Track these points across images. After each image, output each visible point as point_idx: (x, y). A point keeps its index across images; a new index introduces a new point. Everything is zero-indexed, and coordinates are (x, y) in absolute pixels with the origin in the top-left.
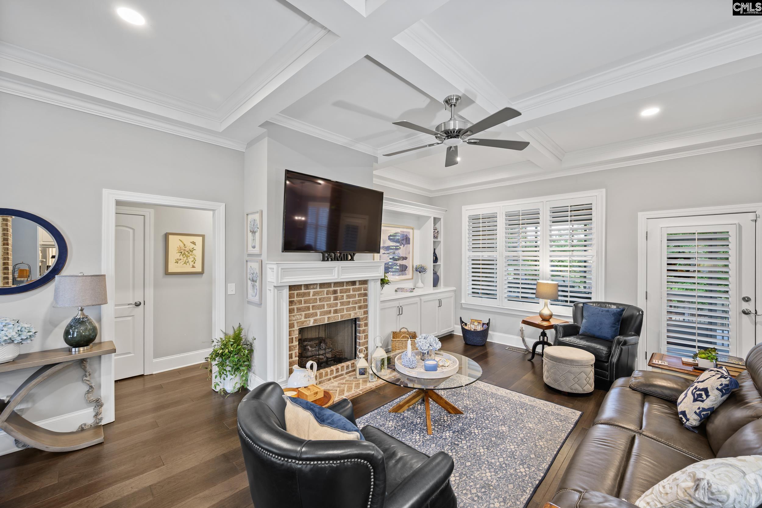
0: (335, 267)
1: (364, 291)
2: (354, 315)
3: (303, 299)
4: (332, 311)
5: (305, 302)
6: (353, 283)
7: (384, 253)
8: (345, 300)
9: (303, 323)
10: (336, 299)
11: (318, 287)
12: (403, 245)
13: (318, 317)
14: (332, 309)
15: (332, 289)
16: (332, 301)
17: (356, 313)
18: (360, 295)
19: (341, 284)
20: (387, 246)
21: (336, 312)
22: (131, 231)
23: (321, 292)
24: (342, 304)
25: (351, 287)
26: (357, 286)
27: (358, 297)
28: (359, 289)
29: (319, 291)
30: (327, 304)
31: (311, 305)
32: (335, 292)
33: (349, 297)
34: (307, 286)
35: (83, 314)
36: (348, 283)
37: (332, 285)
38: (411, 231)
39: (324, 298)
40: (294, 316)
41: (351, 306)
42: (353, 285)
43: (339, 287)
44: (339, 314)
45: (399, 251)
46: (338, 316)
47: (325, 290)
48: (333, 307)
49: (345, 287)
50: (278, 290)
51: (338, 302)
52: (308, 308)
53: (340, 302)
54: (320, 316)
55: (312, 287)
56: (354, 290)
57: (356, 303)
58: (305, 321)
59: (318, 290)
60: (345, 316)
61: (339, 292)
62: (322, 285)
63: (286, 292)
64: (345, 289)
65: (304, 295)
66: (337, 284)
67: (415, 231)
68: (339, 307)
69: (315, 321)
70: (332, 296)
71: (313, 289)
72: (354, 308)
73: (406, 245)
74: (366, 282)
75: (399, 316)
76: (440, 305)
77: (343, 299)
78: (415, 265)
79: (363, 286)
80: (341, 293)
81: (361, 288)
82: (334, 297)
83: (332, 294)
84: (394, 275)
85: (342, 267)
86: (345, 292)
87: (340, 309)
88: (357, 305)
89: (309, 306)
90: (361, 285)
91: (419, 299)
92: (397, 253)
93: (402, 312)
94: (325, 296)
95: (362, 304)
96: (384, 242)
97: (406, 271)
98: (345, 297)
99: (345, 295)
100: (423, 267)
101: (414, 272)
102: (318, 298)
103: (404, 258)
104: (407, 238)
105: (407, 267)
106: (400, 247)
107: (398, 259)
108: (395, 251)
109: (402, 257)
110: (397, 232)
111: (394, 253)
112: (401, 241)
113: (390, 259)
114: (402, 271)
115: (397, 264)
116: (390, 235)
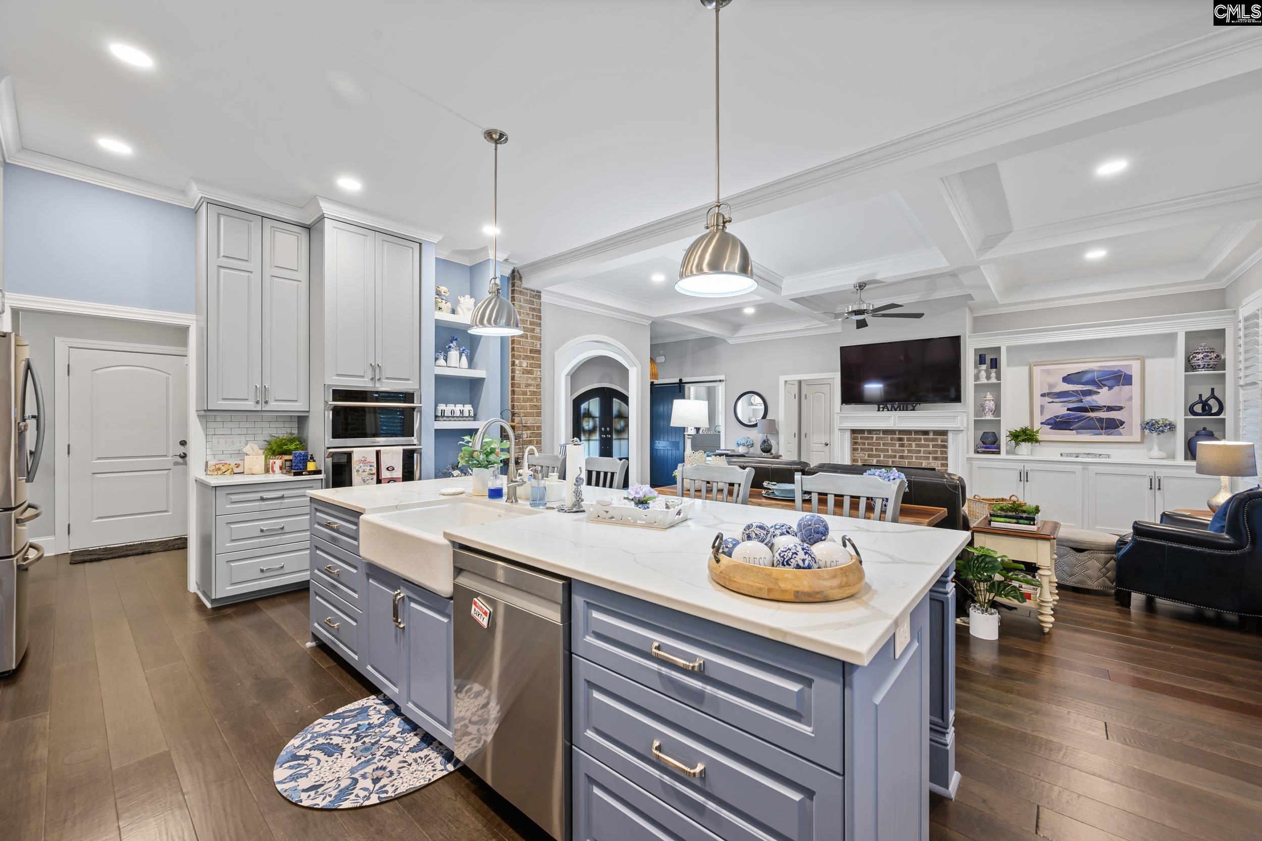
0: (891, 417)
1: (941, 442)
2: (926, 464)
3: (866, 442)
4: (897, 456)
5: (868, 445)
6: (926, 433)
7: (1053, 402)
8: (914, 448)
9: (866, 460)
10: (902, 445)
11: (881, 433)
13: (882, 458)
14: (898, 455)
15: (897, 436)
16: (897, 447)
17: (928, 463)
18: (935, 446)
19: (908, 432)
21: (902, 457)
22: (823, 395)
23: (885, 438)
24: (909, 451)
25: (922, 437)
26: (931, 436)
27: (933, 448)
28: (933, 440)
29: (882, 437)
30: (891, 449)
31: (874, 448)
32: (900, 439)
33: (917, 446)
34: (870, 431)
35: (767, 438)
36: (917, 432)
37: (897, 433)
38: (1134, 362)
39: (888, 443)
40: (858, 453)
41: (922, 455)
42: (925, 435)
43: (905, 435)
44: (906, 461)
47: (890, 437)
48: (899, 453)
49: (913, 436)
50: (841, 432)
51: (905, 449)
52: (872, 450)
54: (883, 458)
55: (874, 433)
56: (926, 440)
57: (930, 453)
58: (869, 460)
59: (881, 435)
60: (914, 463)
61: (905, 439)
62: (886, 432)
63: (848, 435)
64: (914, 438)
65: (867, 438)
66: (902, 432)
67: (1148, 362)
68: (906, 454)
69: (878, 461)
70: (898, 443)
71: (876, 434)
72: (928, 458)
74: (944, 433)
75: (1023, 482)
76: (1157, 487)
77: (912, 447)
78: (1147, 419)
79: (939, 437)
80: (907, 441)
81: (937, 439)
82: (899, 443)
83: (898, 441)
84: (1081, 433)
85: (899, 417)
86: (915, 441)
87: (907, 456)
88: (931, 456)
89: (873, 448)
90: (937, 435)
91: (1081, 467)
92: (1088, 400)
93: (1027, 478)
94: (890, 441)
95: (939, 455)
96: (1051, 386)
97: (1120, 429)
98: (914, 446)
99: (914, 444)
100: (1167, 422)
101: (1144, 432)
102: (881, 442)
103: (1110, 409)
104: (1121, 375)
105: (1122, 423)
106: (1099, 390)
107: (1094, 409)
108: (1083, 398)
109: (1105, 406)
110: (1087, 369)
111: (1081, 401)
112: (1100, 381)
113: (1068, 409)
114: (1106, 428)
115: (1089, 417)
116: (1068, 375)
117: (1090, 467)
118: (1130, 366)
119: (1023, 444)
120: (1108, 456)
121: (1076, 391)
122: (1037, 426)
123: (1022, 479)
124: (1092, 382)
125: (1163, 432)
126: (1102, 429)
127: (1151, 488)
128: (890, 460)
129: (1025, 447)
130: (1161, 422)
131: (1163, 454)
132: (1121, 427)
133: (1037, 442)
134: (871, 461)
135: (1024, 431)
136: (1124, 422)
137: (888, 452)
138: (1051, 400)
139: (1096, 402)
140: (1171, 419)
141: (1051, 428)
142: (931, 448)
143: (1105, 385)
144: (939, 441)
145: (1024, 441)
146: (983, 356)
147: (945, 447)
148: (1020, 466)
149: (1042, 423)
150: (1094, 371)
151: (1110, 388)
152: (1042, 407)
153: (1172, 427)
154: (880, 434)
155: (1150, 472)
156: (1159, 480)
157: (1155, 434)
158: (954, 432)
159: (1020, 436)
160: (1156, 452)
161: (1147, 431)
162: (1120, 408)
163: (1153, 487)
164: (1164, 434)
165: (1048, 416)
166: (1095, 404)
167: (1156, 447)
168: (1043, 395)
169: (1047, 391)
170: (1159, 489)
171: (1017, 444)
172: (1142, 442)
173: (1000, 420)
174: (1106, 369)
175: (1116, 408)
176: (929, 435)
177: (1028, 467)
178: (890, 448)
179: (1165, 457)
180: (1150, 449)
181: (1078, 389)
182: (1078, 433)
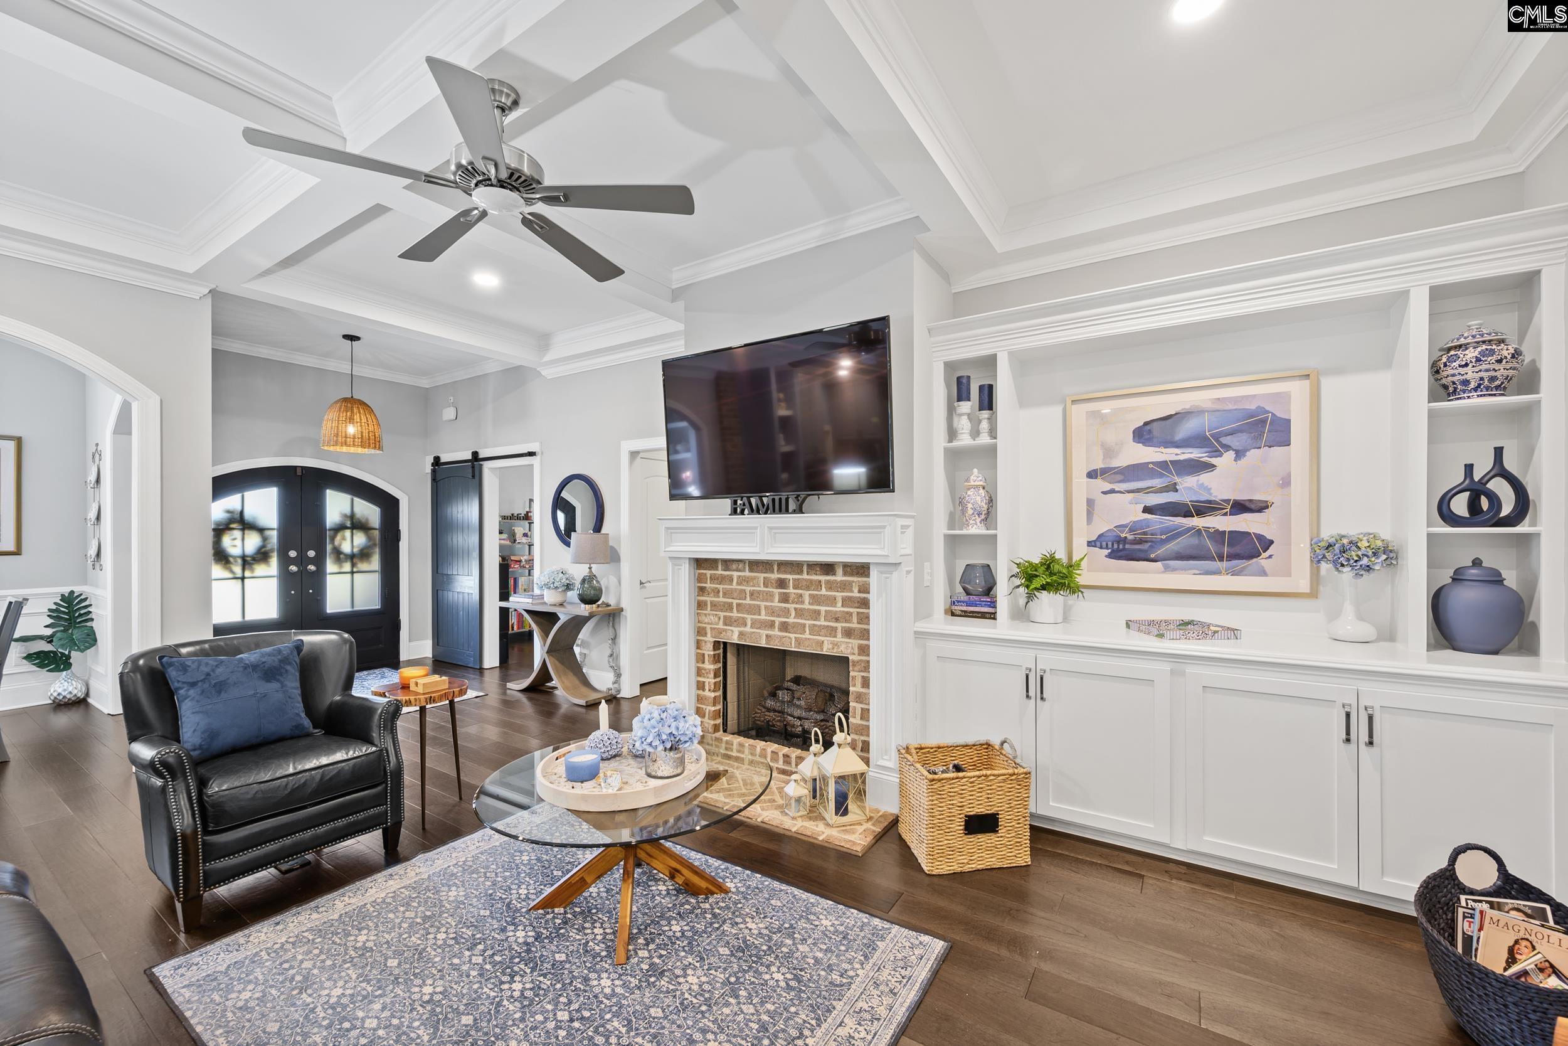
0: (756, 528)
1: (860, 592)
2: (830, 646)
3: (721, 587)
4: (777, 624)
5: (725, 595)
6: (828, 568)
7: (1112, 491)
8: (807, 604)
9: (720, 631)
10: (785, 599)
11: (747, 567)
12: (1230, 455)
13: (748, 629)
14: (777, 620)
15: (775, 576)
16: (776, 603)
17: (835, 645)
18: (846, 601)
19: (794, 566)
20: (1125, 465)
21: (784, 627)
23: (753, 578)
24: (799, 613)
25: (823, 578)
26: (839, 577)
27: (842, 606)
28: (844, 586)
29: (748, 577)
30: (766, 607)
31: (735, 602)
32: (782, 584)
33: (815, 600)
34: (727, 563)
35: (590, 572)
36: (813, 566)
37: (775, 568)
38: (1298, 391)
39: (759, 592)
40: (706, 615)
41: (822, 622)
42: (827, 574)
43: (790, 573)
44: (792, 636)
45: (1205, 478)
46: (790, 638)
47: (762, 576)
48: (779, 616)
49: (805, 576)
50: (674, 565)
51: (791, 606)
52: (730, 607)
53: (795, 609)
55: (734, 566)
56: (830, 586)
57: (837, 620)
58: (725, 631)
59: (747, 573)
60: (807, 643)
61: (791, 584)
62: (756, 565)
63: (685, 572)
64: (806, 580)
65: (721, 580)
66: (784, 565)
67: (1328, 385)
68: (792, 619)
69: (742, 634)
70: (776, 592)
71: (738, 570)
72: (832, 632)
73: (1253, 454)
74: (862, 569)
75: (1033, 701)
76: (1364, 738)
77: (803, 602)
78: (1328, 533)
79: (855, 579)
80: (795, 587)
81: (851, 583)
82: (780, 594)
83: (777, 588)
84: (1174, 570)
85: (770, 528)
86: (808, 588)
87: (795, 625)
88: (839, 625)
89: (732, 603)
90: (852, 575)
91: (1166, 667)
92: (1190, 488)
93: (1042, 693)
94: (762, 588)
95: (854, 625)
96: (1109, 452)
97: (1262, 561)
98: (807, 599)
99: (806, 594)
100: (1379, 543)
101: (1318, 568)
102: (748, 589)
103: (1240, 507)
104: (1263, 422)
105: (1267, 544)
106: (1213, 461)
107: (1203, 509)
108: (1177, 479)
109: (1227, 501)
110: (1187, 406)
111: (1173, 488)
112: (1217, 437)
113: (1147, 510)
114: (1231, 557)
115: (1193, 528)
116: (1146, 424)
117: (1191, 669)
118: (1284, 397)
119: (1044, 594)
120: (1233, 633)
121: (1164, 465)
122: (1080, 549)
123: (1032, 693)
124: (1199, 440)
125: (1368, 568)
126: (1221, 559)
127: (1348, 740)
128: (764, 632)
129: (1048, 603)
130: (1364, 544)
131: (1367, 630)
132: (1264, 555)
133: (1074, 592)
134: (729, 633)
135: (1049, 564)
136: (1272, 542)
137: (760, 615)
138: (1108, 486)
139: (1208, 490)
140: (1386, 533)
141: (1109, 556)
142: (839, 608)
143: (1227, 448)
144: (856, 590)
145: (1043, 588)
146: (964, 381)
147: (865, 603)
148: (1026, 659)
149: (1090, 544)
150: (1200, 412)
151: (1239, 454)
152: (1090, 503)
153: (1389, 555)
154: (744, 571)
155: (1343, 692)
156: (1371, 718)
157: (1347, 573)
158: (882, 568)
159: (1037, 576)
160: (1349, 625)
161: (1325, 567)
162: (1261, 507)
163: (1353, 736)
164: (1372, 575)
165: (1102, 527)
166: (1204, 497)
167: (1349, 610)
168: (1092, 475)
169: (1099, 465)
170: (1371, 743)
171: (1030, 597)
172: (1313, 594)
173: (996, 536)
174: (1230, 407)
175: (1253, 506)
176: (834, 574)
177: (1047, 660)
178: (763, 604)
179: (1373, 638)
180: (1334, 615)
181: (1168, 458)
182: (1167, 569)
